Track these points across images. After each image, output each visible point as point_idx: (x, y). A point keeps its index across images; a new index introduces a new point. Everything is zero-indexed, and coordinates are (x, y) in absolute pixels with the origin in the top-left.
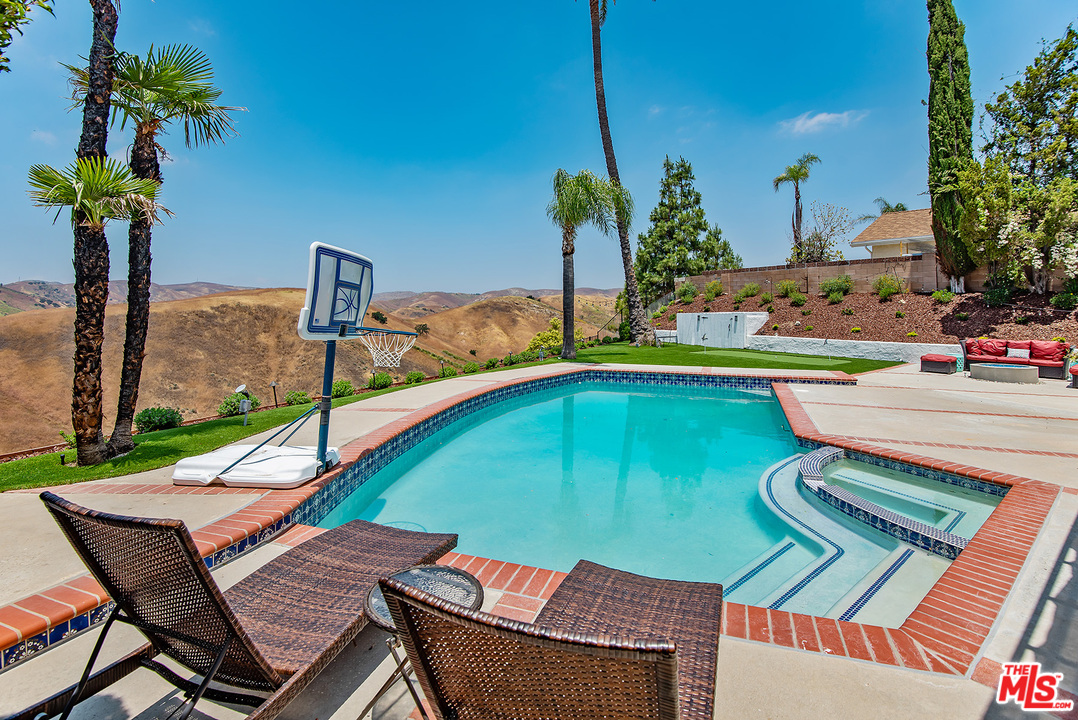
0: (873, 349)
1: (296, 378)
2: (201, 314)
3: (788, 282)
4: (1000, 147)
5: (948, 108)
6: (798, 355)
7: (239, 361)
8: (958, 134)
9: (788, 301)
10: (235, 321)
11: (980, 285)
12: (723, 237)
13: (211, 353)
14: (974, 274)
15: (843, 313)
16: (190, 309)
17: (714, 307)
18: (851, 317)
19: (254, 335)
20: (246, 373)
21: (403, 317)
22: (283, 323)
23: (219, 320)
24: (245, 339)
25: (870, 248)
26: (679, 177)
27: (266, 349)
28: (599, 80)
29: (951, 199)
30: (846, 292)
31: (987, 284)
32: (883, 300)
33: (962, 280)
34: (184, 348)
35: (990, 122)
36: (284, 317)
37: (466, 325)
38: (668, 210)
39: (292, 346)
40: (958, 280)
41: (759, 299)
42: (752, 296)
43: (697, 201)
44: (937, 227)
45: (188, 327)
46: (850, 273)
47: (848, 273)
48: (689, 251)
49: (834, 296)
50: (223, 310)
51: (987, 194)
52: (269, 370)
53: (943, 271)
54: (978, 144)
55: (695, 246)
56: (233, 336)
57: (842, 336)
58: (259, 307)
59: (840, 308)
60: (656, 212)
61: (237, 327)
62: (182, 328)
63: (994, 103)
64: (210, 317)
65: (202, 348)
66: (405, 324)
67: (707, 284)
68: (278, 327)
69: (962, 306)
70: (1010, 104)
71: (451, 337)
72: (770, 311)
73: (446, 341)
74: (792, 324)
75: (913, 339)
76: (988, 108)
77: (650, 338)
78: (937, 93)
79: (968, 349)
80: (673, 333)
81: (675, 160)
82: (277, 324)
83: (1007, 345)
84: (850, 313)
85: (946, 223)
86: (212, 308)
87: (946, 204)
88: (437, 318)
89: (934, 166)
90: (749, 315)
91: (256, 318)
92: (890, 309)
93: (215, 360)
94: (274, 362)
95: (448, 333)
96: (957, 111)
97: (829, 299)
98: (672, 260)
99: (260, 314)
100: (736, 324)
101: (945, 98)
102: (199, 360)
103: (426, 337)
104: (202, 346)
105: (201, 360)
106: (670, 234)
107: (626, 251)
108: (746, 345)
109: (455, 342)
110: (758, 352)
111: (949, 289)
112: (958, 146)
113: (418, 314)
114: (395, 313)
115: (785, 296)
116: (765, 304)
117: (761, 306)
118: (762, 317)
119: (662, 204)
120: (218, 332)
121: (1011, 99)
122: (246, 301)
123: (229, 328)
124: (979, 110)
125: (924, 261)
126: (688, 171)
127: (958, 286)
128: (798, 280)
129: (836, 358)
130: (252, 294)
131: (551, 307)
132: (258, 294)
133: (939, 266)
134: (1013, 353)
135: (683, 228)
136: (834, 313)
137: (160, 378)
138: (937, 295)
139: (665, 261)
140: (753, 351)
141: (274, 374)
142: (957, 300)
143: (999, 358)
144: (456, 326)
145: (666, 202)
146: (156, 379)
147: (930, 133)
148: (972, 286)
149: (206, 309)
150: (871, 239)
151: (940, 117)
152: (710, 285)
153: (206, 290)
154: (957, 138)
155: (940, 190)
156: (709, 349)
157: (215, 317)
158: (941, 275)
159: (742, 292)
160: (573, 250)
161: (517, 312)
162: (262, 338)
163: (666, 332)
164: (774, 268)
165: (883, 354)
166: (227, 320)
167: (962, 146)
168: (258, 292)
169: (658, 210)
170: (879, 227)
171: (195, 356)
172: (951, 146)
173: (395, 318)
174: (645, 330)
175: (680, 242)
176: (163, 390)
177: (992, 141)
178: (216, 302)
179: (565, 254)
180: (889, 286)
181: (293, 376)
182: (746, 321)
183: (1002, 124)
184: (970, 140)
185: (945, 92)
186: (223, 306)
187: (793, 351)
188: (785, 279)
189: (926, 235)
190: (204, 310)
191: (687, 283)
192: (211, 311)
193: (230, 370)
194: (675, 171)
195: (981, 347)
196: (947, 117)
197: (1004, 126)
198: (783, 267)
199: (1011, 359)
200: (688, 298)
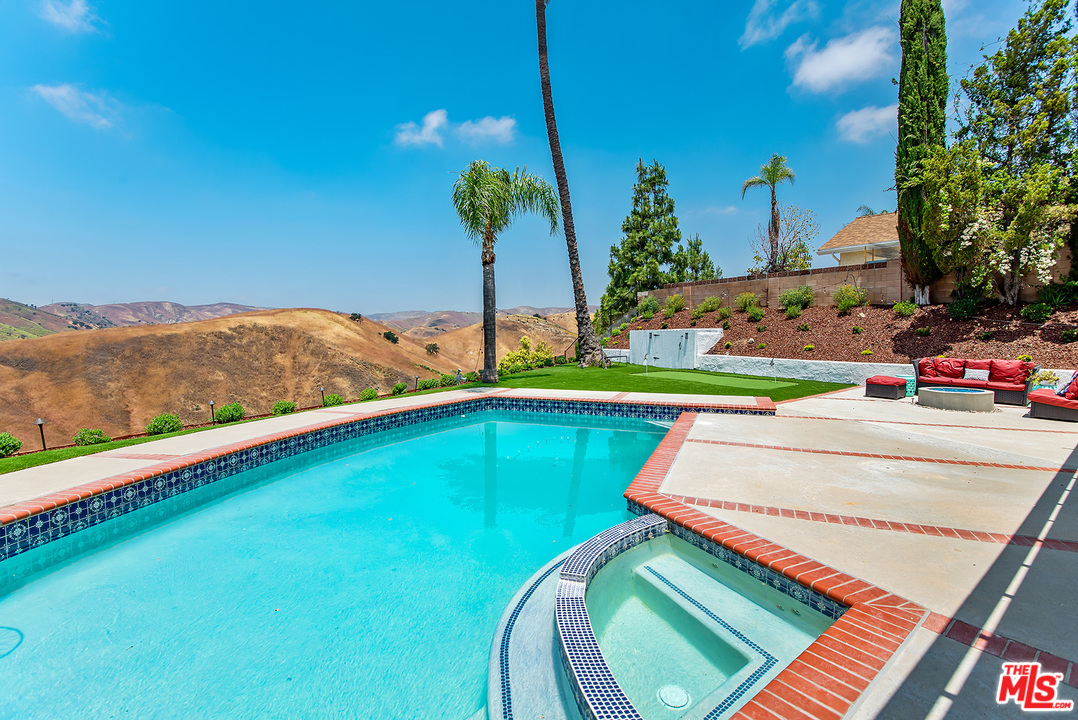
0: (823, 370)
1: (311, 399)
2: (220, 335)
3: (747, 294)
4: (975, 131)
5: (919, 87)
6: (746, 377)
7: (257, 382)
8: (929, 117)
9: (746, 316)
10: (252, 342)
11: (947, 296)
12: (703, 249)
13: (230, 373)
14: (942, 282)
15: (799, 329)
16: (209, 330)
17: (672, 323)
18: (806, 333)
19: (270, 356)
20: (264, 394)
21: (416, 337)
22: (298, 343)
23: (237, 341)
24: (263, 360)
25: (838, 256)
26: (652, 181)
27: (282, 369)
28: (544, 65)
29: (918, 194)
30: (805, 306)
31: (954, 294)
32: (842, 314)
33: (927, 289)
34: (204, 369)
35: (965, 102)
36: (299, 338)
37: (475, 344)
38: (639, 219)
39: (307, 366)
40: (923, 290)
41: (716, 315)
42: (712, 311)
43: (671, 209)
44: (902, 229)
45: (208, 348)
46: (811, 283)
47: (809, 284)
48: (660, 263)
49: (791, 310)
50: (240, 330)
51: (952, 185)
52: (286, 391)
53: (908, 281)
54: (952, 128)
55: (667, 257)
56: (250, 357)
57: (794, 355)
58: (275, 327)
59: (797, 323)
60: (628, 221)
61: (254, 348)
62: (202, 349)
63: (971, 78)
64: (228, 338)
65: (222, 369)
66: (416, 343)
67: (668, 298)
68: (294, 348)
69: (922, 320)
70: (988, 78)
71: (461, 356)
72: (726, 327)
73: (455, 361)
74: (745, 342)
75: (868, 358)
76: (965, 85)
77: (598, 358)
78: (908, 69)
79: (921, 370)
80: (624, 351)
81: (648, 165)
82: (293, 344)
83: (965, 365)
84: (806, 329)
85: (912, 224)
86: (230, 329)
87: (913, 201)
88: (446, 337)
89: (901, 157)
90: (700, 332)
91: (273, 339)
92: (849, 323)
93: (234, 381)
94: (290, 383)
95: (457, 353)
96: (929, 90)
97: (786, 315)
98: (641, 275)
99: (276, 335)
100: (686, 342)
101: (917, 74)
102: (219, 381)
103: (436, 357)
104: (222, 367)
105: (222, 381)
106: (642, 244)
107: (574, 262)
108: (696, 366)
109: (464, 362)
110: (707, 373)
111: (913, 300)
112: (929, 131)
113: (431, 334)
114: (408, 334)
115: (742, 311)
116: (723, 321)
117: (718, 321)
118: (718, 333)
119: (635, 213)
120: (237, 354)
121: (990, 72)
122: (262, 321)
123: (246, 349)
124: (954, 87)
125: (889, 268)
126: (661, 176)
127: (923, 298)
128: (758, 293)
129: (783, 380)
130: (269, 315)
131: (556, 326)
132: (273, 314)
133: (904, 274)
134: (971, 374)
135: (654, 238)
136: (789, 329)
137: (182, 400)
138: (899, 307)
139: (635, 274)
140: (703, 372)
141: (291, 394)
142: (918, 312)
143: (954, 380)
144: (465, 345)
145: (639, 209)
146: (179, 400)
147: (899, 118)
148: (939, 297)
149: (224, 330)
150: (839, 246)
151: (910, 98)
152: (670, 299)
153: (229, 311)
154: (928, 122)
155: (906, 185)
156: (661, 370)
157: (232, 337)
158: (905, 284)
159: (701, 307)
160: (493, 258)
161: (523, 331)
162: (279, 359)
163: (616, 351)
164: (734, 279)
165: (834, 375)
166: (245, 341)
167: (933, 131)
168: (274, 312)
169: (630, 219)
170: (849, 233)
171: (215, 377)
172: (922, 131)
173: (406, 338)
174: (593, 349)
175: (651, 254)
176: (186, 411)
177: (966, 124)
178: (234, 322)
179: (485, 263)
180: (849, 298)
181: (308, 396)
182: (696, 339)
183: (978, 103)
184: (943, 124)
185: (917, 67)
186: (241, 327)
187: (742, 372)
188: (746, 291)
189: (892, 239)
190: (223, 330)
191: (650, 297)
192: (230, 332)
193: (249, 391)
194: (648, 176)
195: (936, 368)
196: (918, 97)
197: (981, 106)
198: (743, 278)
199: (968, 382)
200: (649, 314)
